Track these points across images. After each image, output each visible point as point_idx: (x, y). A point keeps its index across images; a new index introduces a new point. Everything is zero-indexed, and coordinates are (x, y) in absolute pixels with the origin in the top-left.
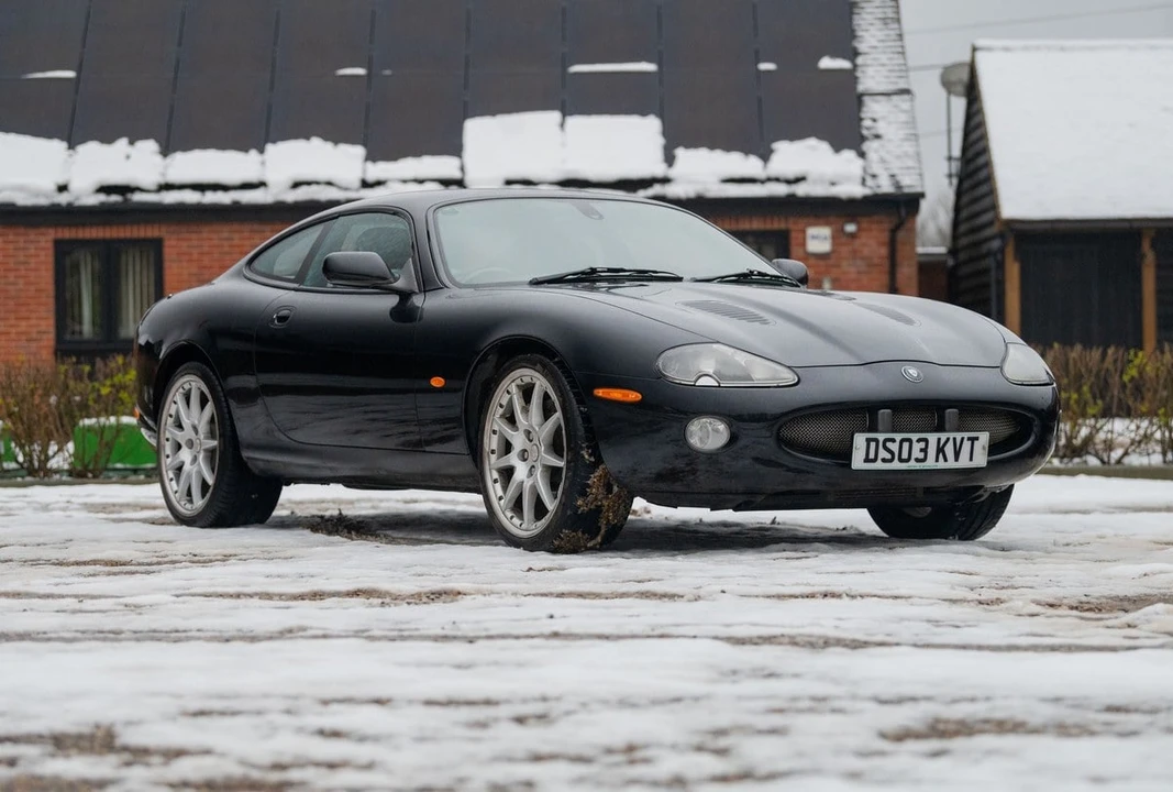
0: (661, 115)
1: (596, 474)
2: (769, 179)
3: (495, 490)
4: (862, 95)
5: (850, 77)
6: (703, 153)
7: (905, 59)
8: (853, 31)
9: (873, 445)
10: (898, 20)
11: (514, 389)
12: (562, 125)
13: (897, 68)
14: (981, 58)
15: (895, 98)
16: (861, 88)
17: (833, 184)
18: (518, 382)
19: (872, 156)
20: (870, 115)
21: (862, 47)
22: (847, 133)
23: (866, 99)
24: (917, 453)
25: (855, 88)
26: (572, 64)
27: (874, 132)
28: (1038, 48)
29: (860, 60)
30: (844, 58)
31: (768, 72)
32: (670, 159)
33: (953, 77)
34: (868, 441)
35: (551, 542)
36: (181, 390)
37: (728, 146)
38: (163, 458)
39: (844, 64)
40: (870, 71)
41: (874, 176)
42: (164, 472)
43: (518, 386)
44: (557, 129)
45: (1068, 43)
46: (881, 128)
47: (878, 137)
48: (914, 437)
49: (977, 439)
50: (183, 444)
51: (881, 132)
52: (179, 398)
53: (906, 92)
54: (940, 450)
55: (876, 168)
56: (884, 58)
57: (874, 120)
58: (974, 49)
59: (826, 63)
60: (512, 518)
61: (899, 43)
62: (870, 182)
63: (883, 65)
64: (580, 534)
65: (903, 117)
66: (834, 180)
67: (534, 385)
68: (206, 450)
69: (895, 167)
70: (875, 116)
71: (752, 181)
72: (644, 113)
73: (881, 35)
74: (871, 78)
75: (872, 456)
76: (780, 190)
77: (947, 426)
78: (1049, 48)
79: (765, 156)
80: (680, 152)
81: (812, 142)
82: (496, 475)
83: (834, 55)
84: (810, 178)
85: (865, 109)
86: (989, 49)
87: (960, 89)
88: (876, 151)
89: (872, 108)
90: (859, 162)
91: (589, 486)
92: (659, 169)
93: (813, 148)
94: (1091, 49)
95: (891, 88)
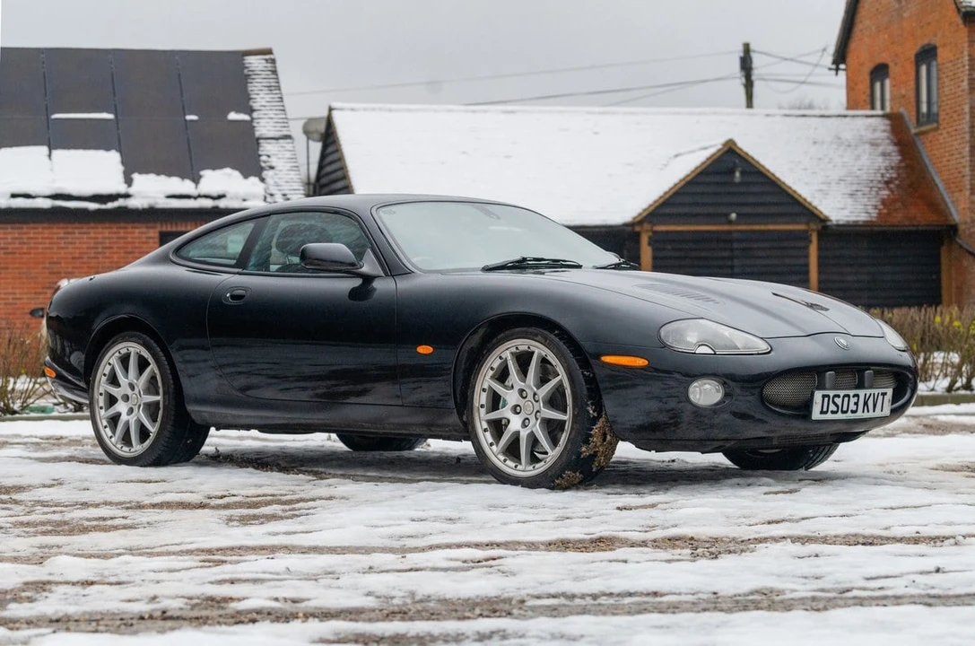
0: (120, 151)
1: (597, 426)
2: (200, 196)
3: (486, 438)
4: (258, 139)
5: (249, 127)
6: (152, 177)
7: (285, 114)
8: (249, 95)
9: (826, 399)
10: (279, 88)
11: (507, 355)
12: (50, 156)
13: (280, 121)
14: (335, 114)
15: (281, 141)
16: (257, 134)
17: (244, 200)
18: (514, 350)
19: (269, 180)
20: (265, 153)
21: (256, 106)
22: (252, 166)
23: (261, 141)
24: (852, 407)
25: (254, 134)
26: (55, 113)
27: (268, 164)
28: (374, 109)
29: (255, 115)
30: (245, 113)
31: (192, 121)
32: (129, 181)
33: (312, 128)
34: (824, 396)
35: (550, 481)
36: (117, 354)
37: (170, 173)
38: (97, 409)
39: (246, 117)
40: (263, 122)
41: (272, 195)
42: (99, 421)
43: (512, 353)
44: (47, 158)
45: (394, 106)
46: (274, 161)
47: (272, 168)
48: (851, 393)
49: (886, 394)
50: (119, 398)
51: (273, 164)
52: (114, 361)
53: (288, 137)
54: (866, 403)
55: (273, 190)
56: (271, 114)
57: (269, 156)
58: (331, 109)
59: (233, 116)
60: (505, 461)
61: (281, 104)
62: (269, 199)
63: (271, 118)
64: (578, 474)
65: (288, 155)
66: (245, 197)
67: (533, 353)
68: (144, 404)
69: (286, 188)
70: (269, 153)
71: (188, 197)
72: (108, 149)
73: (268, 98)
74: (264, 128)
75: (825, 409)
76: (208, 203)
77: (866, 385)
78: (381, 109)
79: (196, 180)
80: (136, 176)
81: (228, 170)
82: (485, 425)
83: (238, 111)
84: (228, 196)
85: (261, 149)
86: (341, 109)
87: (316, 136)
88: (272, 177)
89: (267, 148)
90: (262, 185)
91: (591, 436)
92: (122, 188)
93: (229, 175)
94: (409, 110)
95: (278, 134)
